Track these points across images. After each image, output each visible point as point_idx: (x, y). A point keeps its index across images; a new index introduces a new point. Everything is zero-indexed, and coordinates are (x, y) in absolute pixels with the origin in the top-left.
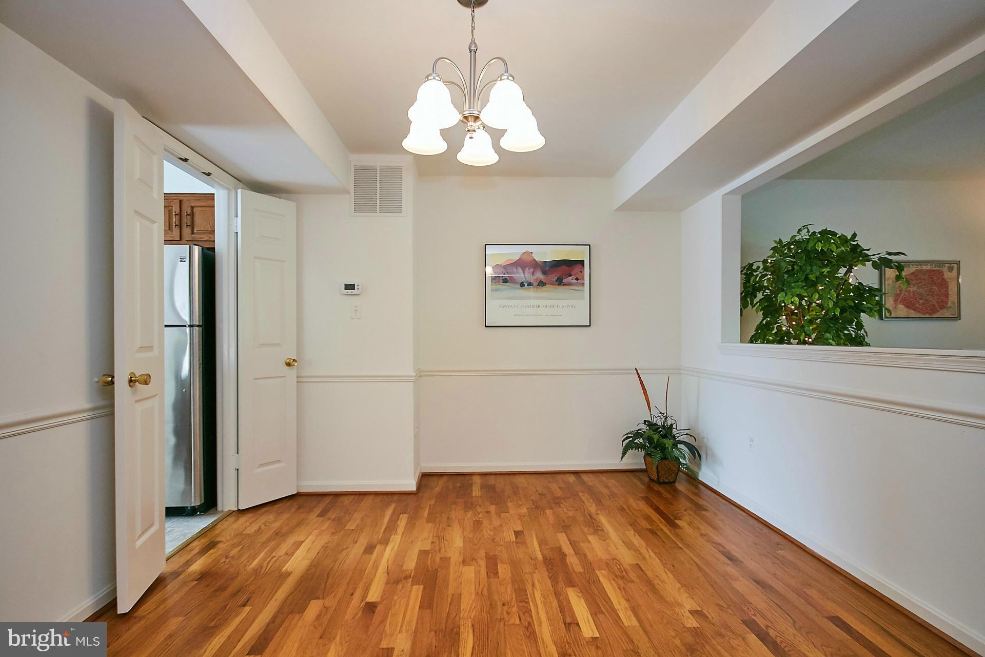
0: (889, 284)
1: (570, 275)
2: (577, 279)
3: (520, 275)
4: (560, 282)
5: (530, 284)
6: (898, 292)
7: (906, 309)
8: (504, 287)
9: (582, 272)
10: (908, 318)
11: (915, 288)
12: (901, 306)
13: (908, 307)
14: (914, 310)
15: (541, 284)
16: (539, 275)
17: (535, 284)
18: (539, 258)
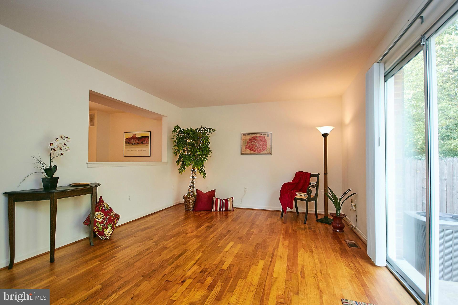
0: (243, 142)
1: (145, 141)
2: (147, 142)
3: (133, 141)
4: (142, 143)
5: (135, 144)
6: (247, 144)
7: (250, 151)
8: (128, 145)
9: (148, 140)
10: (250, 154)
11: (253, 143)
12: (248, 150)
13: (250, 150)
14: (253, 151)
15: (138, 144)
16: (137, 141)
17: (136, 144)
18: (137, 136)
